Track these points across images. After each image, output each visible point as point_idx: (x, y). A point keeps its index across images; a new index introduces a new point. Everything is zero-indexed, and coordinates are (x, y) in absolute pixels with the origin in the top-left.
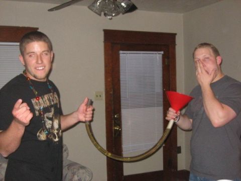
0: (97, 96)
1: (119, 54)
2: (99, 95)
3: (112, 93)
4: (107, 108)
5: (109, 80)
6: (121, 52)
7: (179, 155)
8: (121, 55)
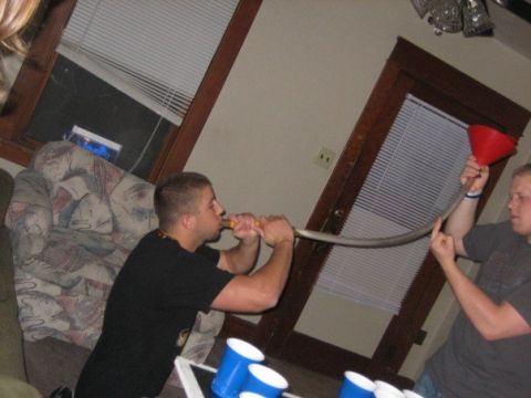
0: (322, 157)
1: (404, 99)
2: (325, 157)
3: (352, 164)
4: (328, 189)
5: (360, 137)
6: (410, 96)
7: (415, 347)
8: (407, 102)
